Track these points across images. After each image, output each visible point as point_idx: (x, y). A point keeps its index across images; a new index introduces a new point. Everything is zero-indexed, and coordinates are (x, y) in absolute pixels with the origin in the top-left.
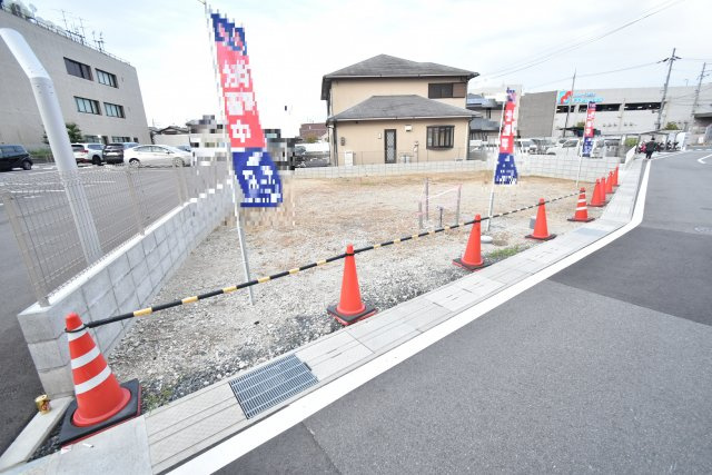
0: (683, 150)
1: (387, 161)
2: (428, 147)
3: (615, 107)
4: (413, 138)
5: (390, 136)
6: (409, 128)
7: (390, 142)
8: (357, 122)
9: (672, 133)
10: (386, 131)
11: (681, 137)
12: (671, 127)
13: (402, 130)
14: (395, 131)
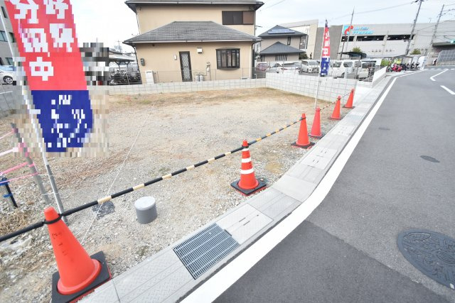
0: (422, 69)
1: (184, 80)
2: (218, 68)
3: (381, 38)
4: (204, 59)
5: (185, 58)
6: (200, 50)
7: (186, 63)
8: (153, 45)
9: (416, 57)
10: (181, 53)
11: (422, 59)
12: (416, 52)
13: (194, 52)
14: (188, 53)
